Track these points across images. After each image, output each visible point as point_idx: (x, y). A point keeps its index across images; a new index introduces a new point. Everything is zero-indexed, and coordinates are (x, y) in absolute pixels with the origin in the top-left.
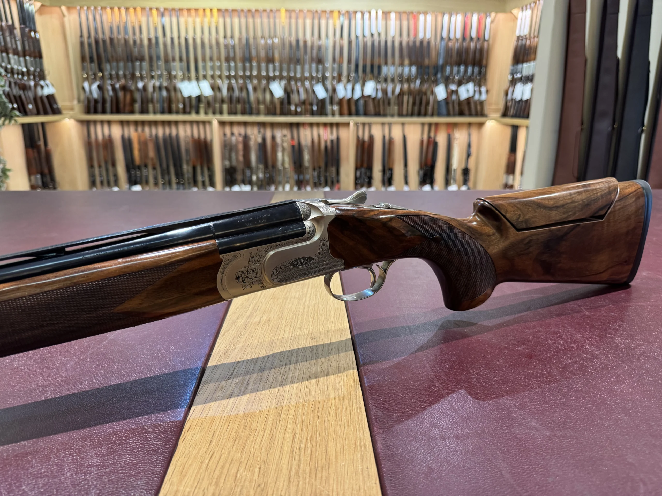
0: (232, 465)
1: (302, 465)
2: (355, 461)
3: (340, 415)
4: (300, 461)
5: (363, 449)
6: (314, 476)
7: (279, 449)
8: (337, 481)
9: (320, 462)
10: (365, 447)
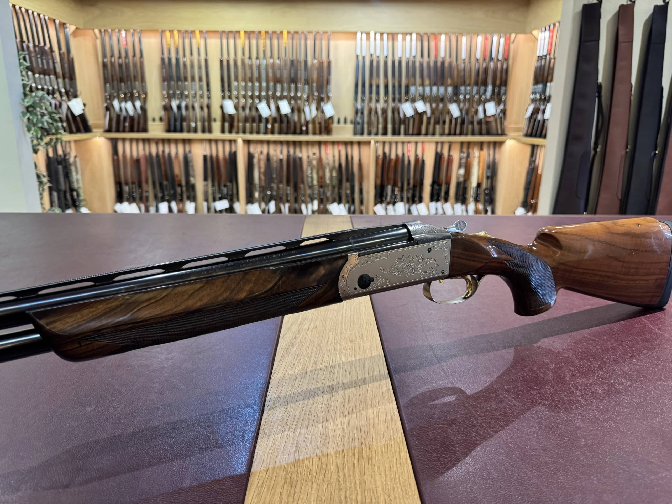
0: (303, 422)
1: (351, 423)
2: (387, 422)
3: (375, 394)
4: (349, 420)
5: (392, 414)
6: (360, 430)
7: (334, 413)
8: (376, 433)
9: (363, 421)
10: (394, 413)
